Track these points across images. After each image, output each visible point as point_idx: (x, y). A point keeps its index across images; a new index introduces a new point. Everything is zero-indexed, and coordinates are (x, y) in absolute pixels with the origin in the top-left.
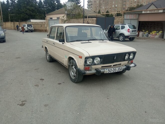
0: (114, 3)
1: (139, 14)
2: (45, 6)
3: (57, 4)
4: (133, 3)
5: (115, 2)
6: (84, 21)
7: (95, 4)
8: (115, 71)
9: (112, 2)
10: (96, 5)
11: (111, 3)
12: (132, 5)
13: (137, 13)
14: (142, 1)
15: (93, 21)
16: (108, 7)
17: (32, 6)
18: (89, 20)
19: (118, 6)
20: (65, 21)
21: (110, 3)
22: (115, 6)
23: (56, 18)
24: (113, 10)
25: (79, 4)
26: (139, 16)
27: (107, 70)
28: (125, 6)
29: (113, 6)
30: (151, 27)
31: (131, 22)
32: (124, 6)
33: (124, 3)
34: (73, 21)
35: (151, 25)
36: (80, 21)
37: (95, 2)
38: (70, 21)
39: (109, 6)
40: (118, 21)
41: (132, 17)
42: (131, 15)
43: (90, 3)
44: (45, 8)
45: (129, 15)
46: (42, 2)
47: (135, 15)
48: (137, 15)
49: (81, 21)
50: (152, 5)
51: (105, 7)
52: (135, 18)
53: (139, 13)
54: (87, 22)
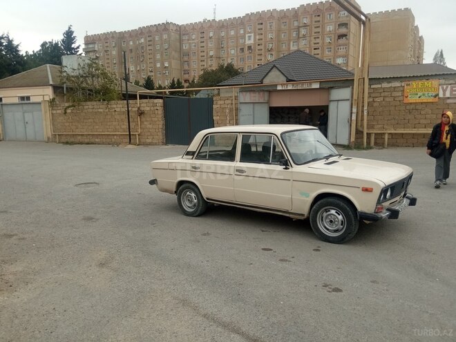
0: (158, 56)
1: (269, 92)
4: (207, 58)
5: (162, 55)
6: (128, 107)
7: (106, 57)
9: (154, 56)
10: (109, 61)
11: (151, 56)
12: (204, 63)
13: (266, 89)
14: (226, 56)
15: (155, 108)
16: (144, 66)
18: (142, 105)
19: (170, 63)
20: (68, 107)
21: (149, 56)
22: (163, 64)
23: (16, 100)
24: (160, 74)
26: (269, 96)
28: (188, 65)
29: (158, 65)
30: (289, 118)
31: (254, 108)
32: (186, 67)
33: (186, 59)
34: (90, 107)
35: (288, 114)
36: (115, 106)
37: (106, 51)
38: (80, 107)
39: (147, 63)
40: (223, 106)
41: (255, 97)
42: (252, 94)
43: (91, 54)
45: (248, 94)
47: (261, 93)
48: (266, 94)
49: (118, 106)
50: (274, 69)
51: (136, 67)
52: (262, 101)
53: (270, 89)
54: (136, 109)
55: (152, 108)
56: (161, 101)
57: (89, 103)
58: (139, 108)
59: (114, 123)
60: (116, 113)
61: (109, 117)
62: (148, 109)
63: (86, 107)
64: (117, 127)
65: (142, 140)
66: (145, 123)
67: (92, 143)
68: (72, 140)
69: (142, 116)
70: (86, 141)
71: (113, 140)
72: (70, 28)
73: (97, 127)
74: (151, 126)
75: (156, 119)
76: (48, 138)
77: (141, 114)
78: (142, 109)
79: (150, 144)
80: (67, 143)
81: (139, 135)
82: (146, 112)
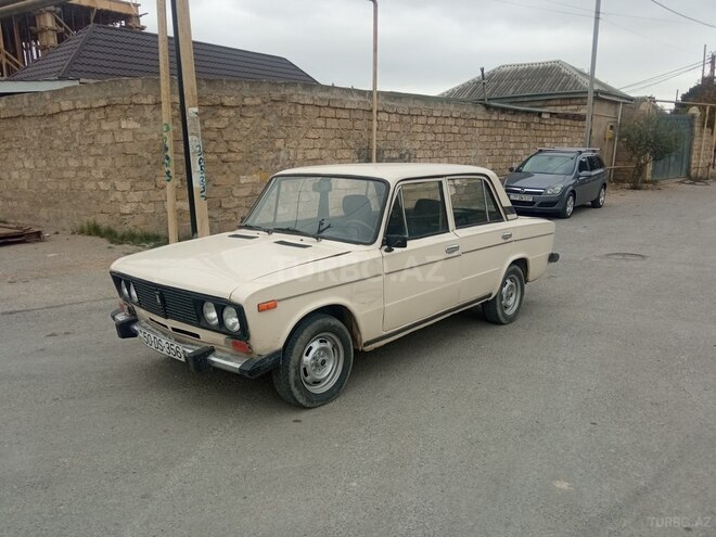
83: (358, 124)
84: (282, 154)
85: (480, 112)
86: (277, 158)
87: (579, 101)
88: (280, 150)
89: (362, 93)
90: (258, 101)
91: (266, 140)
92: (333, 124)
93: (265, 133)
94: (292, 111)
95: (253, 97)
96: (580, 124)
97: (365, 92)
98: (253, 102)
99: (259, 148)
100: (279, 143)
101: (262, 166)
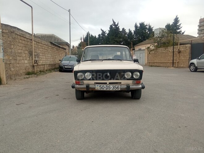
2: (135, 36)
3: (148, 33)
8: (109, 88)
15: (186, 49)
17: (120, 38)
18: (181, 48)
20: (151, 51)
25: (179, 31)
27: (98, 86)
34: (161, 50)
36: (169, 49)
38: (157, 51)
43: (202, 27)
44: (135, 38)
46: (132, 33)
49: (171, 49)
54: (178, 50)
55: (185, 49)
56: (189, 45)
57: (160, 48)
58: (179, 50)
59: (168, 57)
60: (170, 52)
61: (167, 54)
62: (183, 49)
63: (159, 50)
64: (170, 59)
65: (179, 65)
66: (181, 57)
67: (160, 66)
68: (153, 65)
69: (180, 53)
70: (158, 65)
71: (168, 65)
72: (177, 17)
73: (162, 59)
74: (183, 58)
75: (186, 55)
76: (146, 64)
77: (179, 52)
78: (180, 50)
79: (183, 67)
80: (151, 66)
81: (178, 63)
82: (182, 51)
83: (29, 43)
84: (13, 50)
85: (50, 44)
86: (12, 51)
87: (62, 45)
88: (12, 49)
89: (29, 34)
90: (7, 31)
91: (9, 45)
92: (23, 42)
93: (9, 42)
94: (15, 36)
95: (6, 30)
96: (65, 50)
97: (30, 34)
98: (6, 32)
99: (7, 47)
100: (12, 46)
101: (8, 54)
